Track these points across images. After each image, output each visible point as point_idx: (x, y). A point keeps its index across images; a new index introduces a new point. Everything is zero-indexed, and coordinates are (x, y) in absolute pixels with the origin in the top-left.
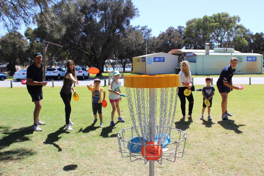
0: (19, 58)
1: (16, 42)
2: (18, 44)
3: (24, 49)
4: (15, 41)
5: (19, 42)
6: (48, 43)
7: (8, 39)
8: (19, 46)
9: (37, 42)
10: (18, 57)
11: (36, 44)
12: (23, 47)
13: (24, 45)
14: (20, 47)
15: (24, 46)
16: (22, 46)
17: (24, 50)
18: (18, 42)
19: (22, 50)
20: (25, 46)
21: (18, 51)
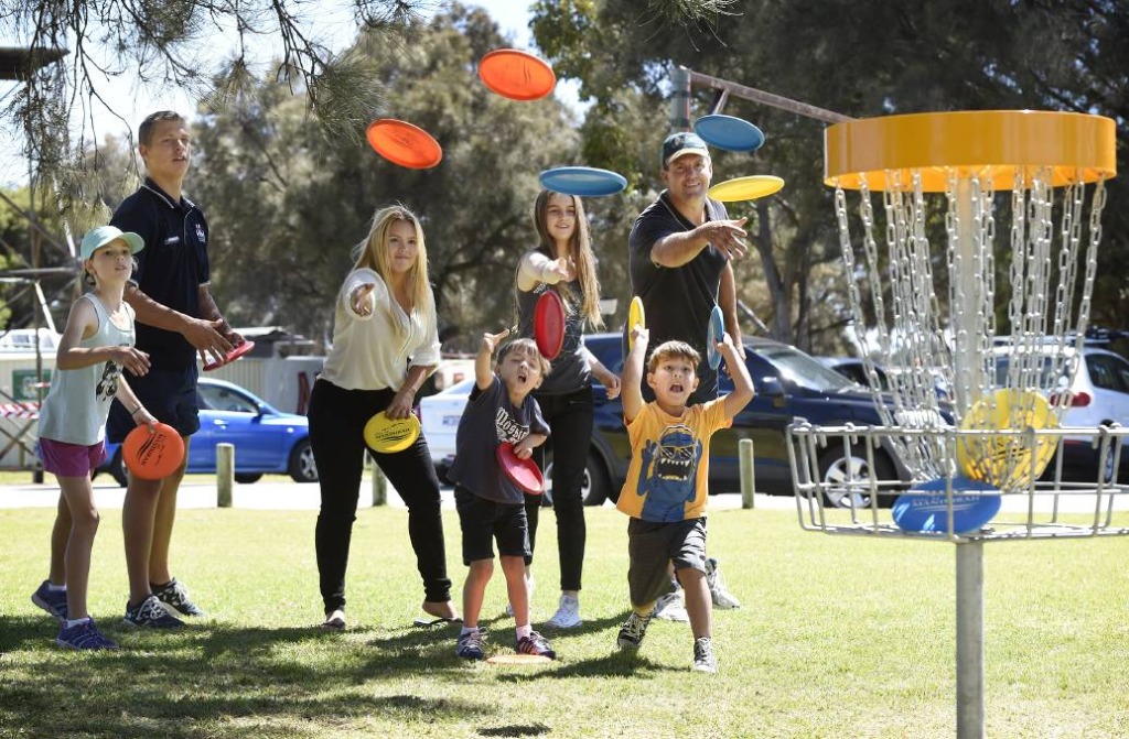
0: (479, 278)
1: (449, 110)
2: (463, 132)
3: (523, 177)
4: (441, 107)
5: (478, 106)
6: (719, 92)
7: (378, 82)
8: (478, 148)
9: (642, 108)
10: (461, 269)
11: (638, 123)
12: (514, 157)
13: (529, 137)
14: (485, 162)
15: (526, 149)
16: (509, 151)
17: (521, 193)
18: (469, 115)
19: (508, 195)
20: (535, 153)
21: (464, 202)
